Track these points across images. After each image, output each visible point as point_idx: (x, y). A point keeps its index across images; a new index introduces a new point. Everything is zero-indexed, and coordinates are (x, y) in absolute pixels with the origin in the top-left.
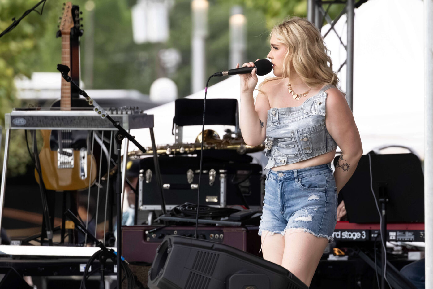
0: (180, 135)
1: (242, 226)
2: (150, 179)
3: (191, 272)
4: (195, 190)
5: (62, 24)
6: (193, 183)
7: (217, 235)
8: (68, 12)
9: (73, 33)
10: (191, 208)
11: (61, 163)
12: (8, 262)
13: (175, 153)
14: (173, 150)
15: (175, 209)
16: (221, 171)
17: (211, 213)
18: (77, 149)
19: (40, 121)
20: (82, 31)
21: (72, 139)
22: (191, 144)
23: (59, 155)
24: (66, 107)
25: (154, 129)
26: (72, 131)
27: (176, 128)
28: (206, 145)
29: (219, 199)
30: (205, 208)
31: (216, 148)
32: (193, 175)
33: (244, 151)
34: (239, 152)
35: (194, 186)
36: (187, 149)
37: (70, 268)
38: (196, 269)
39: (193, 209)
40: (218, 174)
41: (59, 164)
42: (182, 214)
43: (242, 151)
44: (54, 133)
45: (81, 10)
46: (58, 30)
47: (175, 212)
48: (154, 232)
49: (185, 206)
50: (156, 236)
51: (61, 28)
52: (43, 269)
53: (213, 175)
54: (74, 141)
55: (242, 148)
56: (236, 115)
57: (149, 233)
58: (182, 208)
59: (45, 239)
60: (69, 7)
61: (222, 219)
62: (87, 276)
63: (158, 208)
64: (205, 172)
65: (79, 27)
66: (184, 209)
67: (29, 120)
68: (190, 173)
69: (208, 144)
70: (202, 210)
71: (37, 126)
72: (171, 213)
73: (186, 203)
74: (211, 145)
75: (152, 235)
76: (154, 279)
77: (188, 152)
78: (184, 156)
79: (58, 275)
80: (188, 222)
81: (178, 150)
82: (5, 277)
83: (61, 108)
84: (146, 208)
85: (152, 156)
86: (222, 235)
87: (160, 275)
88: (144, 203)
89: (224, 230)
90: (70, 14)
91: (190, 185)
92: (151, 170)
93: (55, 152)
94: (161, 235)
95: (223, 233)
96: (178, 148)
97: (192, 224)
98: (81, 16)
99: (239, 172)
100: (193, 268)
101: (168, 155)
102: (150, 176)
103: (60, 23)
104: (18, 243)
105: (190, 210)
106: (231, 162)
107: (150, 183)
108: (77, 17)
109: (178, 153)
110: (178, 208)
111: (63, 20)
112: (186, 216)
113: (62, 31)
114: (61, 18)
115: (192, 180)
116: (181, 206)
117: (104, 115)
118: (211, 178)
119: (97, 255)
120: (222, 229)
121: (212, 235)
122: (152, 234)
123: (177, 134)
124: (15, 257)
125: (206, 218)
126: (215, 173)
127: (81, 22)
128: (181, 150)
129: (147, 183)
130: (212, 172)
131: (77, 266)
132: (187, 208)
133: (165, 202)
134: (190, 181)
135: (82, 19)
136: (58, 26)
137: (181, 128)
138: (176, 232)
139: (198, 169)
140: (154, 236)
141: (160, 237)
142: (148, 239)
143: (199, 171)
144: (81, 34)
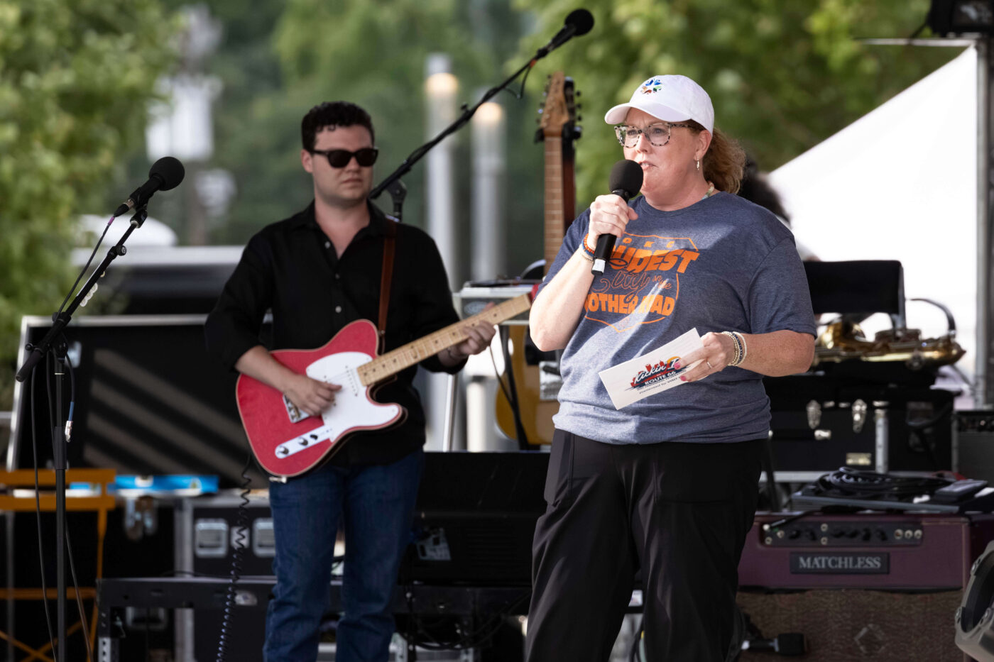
1: (960, 514)
4: (825, 440)
5: (546, 116)
6: (819, 428)
7: (909, 532)
8: (556, 91)
9: (567, 134)
10: (851, 479)
11: (545, 390)
15: (822, 481)
16: (877, 404)
17: (896, 489)
20: (579, 130)
23: (542, 374)
28: (844, 353)
29: (873, 459)
30: (880, 478)
32: (819, 413)
33: (921, 364)
34: (911, 365)
35: (822, 434)
39: (856, 479)
40: (871, 410)
41: (542, 392)
42: (837, 491)
45: (577, 88)
46: (537, 128)
47: (824, 487)
48: (780, 527)
49: (840, 475)
50: (786, 534)
51: (543, 124)
53: (860, 412)
55: (914, 358)
56: (900, 292)
57: (771, 528)
58: (835, 478)
60: (558, 83)
61: (916, 500)
64: (843, 405)
65: (574, 122)
66: (838, 480)
68: (813, 409)
69: (846, 349)
70: (876, 482)
72: (814, 490)
73: (843, 469)
74: (851, 353)
75: (776, 533)
76: (971, 629)
80: (850, 505)
86: (918, 532)
87: (985, 621)
89: (924, 523)
90: (560, 97)
91: (813, 431)
93: (535, 369)
94: (794, 533)
95: (921, 528)
98: (578, 100)
99: (911, 405)
103: (542, 113)
105: (850, 483)
106: (892, 386)
108: (570, 101)
110: (827, 479)
111: (547, 108)
112: (846, 493)
113: (546, 130)
115: (817, 422)
116: (832, 473)
118: (857, 417)
120: (920, 519)
121: (899, 531)
122: (776, 530)
125: (886, 498)
126: (864, 407)
127: (579, 112)
130: (859, 407)
132: (844, 477)
133: (772, 466)
134: (812, 423)
135: (579, 106)
136: (538, 121)
138: (824, 527)
139: (829, 400)
140: (780, 534)
141: (793, 537)
142: (769, 541)
143: (831, 404)
144: (577, 135)
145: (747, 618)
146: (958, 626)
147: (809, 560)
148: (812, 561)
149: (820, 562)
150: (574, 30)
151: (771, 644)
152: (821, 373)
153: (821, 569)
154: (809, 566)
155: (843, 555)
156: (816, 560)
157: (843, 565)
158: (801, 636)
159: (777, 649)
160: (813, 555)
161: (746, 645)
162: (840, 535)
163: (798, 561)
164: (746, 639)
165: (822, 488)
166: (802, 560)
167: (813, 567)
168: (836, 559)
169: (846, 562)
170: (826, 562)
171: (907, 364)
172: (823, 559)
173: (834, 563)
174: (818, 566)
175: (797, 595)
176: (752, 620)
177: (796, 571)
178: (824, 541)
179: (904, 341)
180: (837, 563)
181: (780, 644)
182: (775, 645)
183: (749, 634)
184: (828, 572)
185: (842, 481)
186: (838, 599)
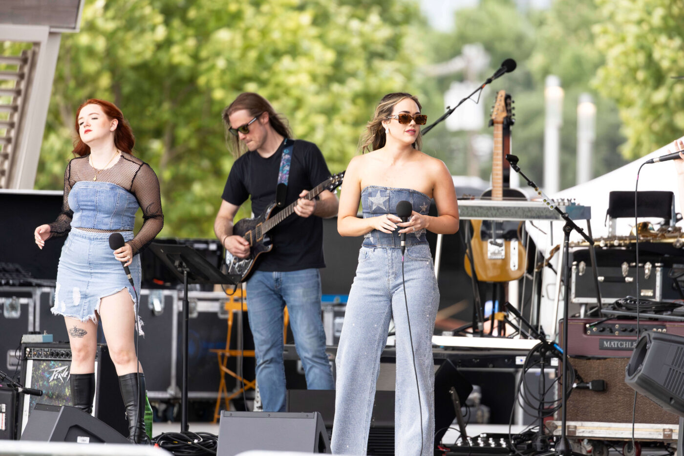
0: (613, 227)
2: (583, 271)
3: (671, 369)
4: (630, 283)
5: (495, 113)
6: (628, 276)
7: (660, 330)
8: (501, 101)
9: (505, 123)
10: (633, 302)
11: (491, 254)
12: (442, 354)
13: (609, 245)
14: (608, 242)
15: (617, 303)
16: (657, 264)
17: (654, 308)
18: (508, 240)
19: (475, 211)
20: (513, 120)
21: (503, 230)
22: (626, 237)
23: (489, 245)
24: (497, 197)
25: (591, 221)
26: (504, 221)
27: (610, 220)
28: (642, 238)
29: (654, 293)
30: (647, 302)
31: (651, 241)
32: (628, 269)
33: (680, 244)
34: (676, 245)
35: (629, 279)
36: (621, 242)
37: (506, 360)
38: (675, 366)
39: (635, 302)
40: (654, 267)
41: (489, 255)
42: (624, 308)
43: (678, 244)
44: (485, 223)
45: (513, 99)
46: (490, 119)
47: (617, 306)
48: (595, 325)
49: (626, 300)
50: (597, 330)
51: (493, 117)
52: (478, 360)
53: (649, 269)
54: (505, 232)
55: (678, 241)
56: (672, 208)
57: (590, 326)
58: (624, 301)
59: (477, 330)
60: (502, 96)
61: (665, 313)
62: (526, 369)
63: (594, 300)
64: (640, 265)
65: (511, 116)
66: (625, 303)
67: (463, 210)
68: (625, 266)
69: (643, 236)
70: (644, 304)
71: (471, 216)
72: (612, 307)
73: (628, 297)
74: (646, 238)
76: (632, 375)
77: (623, 244)
78: (618, 248)
79: (494, 367)
80: (630, 315)
81: (612, 242)
82: (440, 368)
83: (492, 198)
84: (578, 300)
85: (587, 248)
86: (665, 330)
87: (638, 371)
88: (577, 295)
89: (668, 325)
90: (503, 103)
91: (625, 278)
92: (585, 262)
93: (484, 243)
94: (602, 329)
95: (666, 328)
96: (612, 240)
97: (633, 318)
98: (513, 105)
99: (675, 266)
100: (672, 364)
101: (602, 248)
102: (583, 268)
103: (493, 112)
104: (450, 334)
105: (631, 304)
106: (666, 256)
107: (583, 275)
108: (509, 106)
109: (612, 246)
110: (620, 302)
111: (496, 109)
112: (628, 309)
113: (495, 120)
114: (493, 107)
115: (626, 273)
116: (622, 299)
117: (552, 206)
118: (647, 271)
119: (537, 348)
120: (665, 323)
121: (655, 329)
122: (593, 327)
123: (610, 226)
124: (446, 348)
125: (649, 312)
126: (651, 266)
127: (513, 112)
128: (616, 243)
129: (580, 276)
130: (648, 266)
131: (512, 358)
132: (628, 301)
133: (601, 295)
134: (624, 274)
135: (514, 108)
136: (491, 115)
137: (615, 220)
138: (617, 326)
139: (633, 262)
140: (594, 329)
141: (601, 331)
142: (589, 332)
143: (634, 264)
144: (512, 123)
145: (576, 371)
146: (627, 373)
147: (609, 343)
148: (610, 343)
149: (614, 344)
150: (506, 69)
151: (588, 385)
152: (623, 248)
153: (615, 348)
154: (609, 346)
155: (626, 340)
156: (612, 343)
157: (626, 346)
158: (603, 382)
159: (591, 388)
160: (611, 340)
161: (575, 385)
162: (625, 331)
163: (603, 343)
164: (575, 382)
165: (616, 306)
166: (605, 343)
167: (611, 346)
168: (622, 342)
169: (627, 345)
170: (617, 344)
171: (674, 244)
172: (616, 343)
173: (621, 345)
174: (613, 346)
175: (602, 361)
176: (579, 373)
177: (602, 348)
178: (617, 333)
179: (673, 233)
180: (623, 345)
181: (592, 386)
182: (590, 385)
183: (577, 380)
184: (618, 349)
185: (627, 303)
186: (623, 363)
